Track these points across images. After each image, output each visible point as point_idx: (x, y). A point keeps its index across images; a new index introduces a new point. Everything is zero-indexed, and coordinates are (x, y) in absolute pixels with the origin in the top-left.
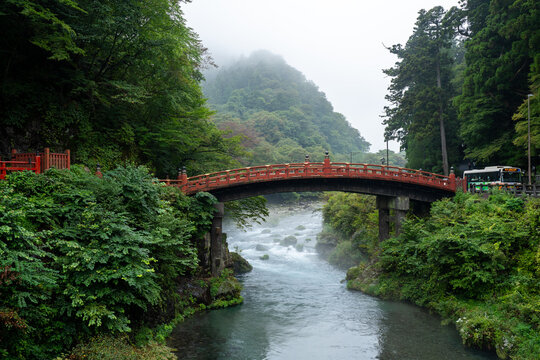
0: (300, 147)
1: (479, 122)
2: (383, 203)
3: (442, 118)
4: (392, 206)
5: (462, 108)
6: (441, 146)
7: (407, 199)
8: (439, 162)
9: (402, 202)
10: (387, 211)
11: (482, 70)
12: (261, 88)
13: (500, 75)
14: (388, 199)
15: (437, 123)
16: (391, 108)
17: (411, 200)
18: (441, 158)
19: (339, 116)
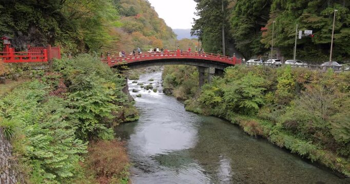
0: (144, 37)
1: (243, 30)
2: (202, 70)
3: (223, 27)
4: (206, 71)
5: (234, 22)
6: (222, 41)
7: (214, 68)
8: (221, 48)
9: (212, 70)
10: (203, 73)
11: (247, 5)
12: (121, 3)
13: (256, 8)
14: (204, 68)
15: (221, 29)
16: (196, 19)
17: (215, 69)
18: (222, 46)
19: (161, 20)
